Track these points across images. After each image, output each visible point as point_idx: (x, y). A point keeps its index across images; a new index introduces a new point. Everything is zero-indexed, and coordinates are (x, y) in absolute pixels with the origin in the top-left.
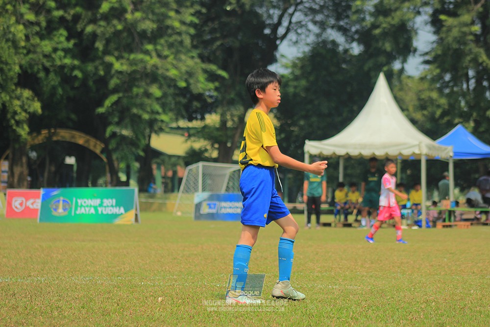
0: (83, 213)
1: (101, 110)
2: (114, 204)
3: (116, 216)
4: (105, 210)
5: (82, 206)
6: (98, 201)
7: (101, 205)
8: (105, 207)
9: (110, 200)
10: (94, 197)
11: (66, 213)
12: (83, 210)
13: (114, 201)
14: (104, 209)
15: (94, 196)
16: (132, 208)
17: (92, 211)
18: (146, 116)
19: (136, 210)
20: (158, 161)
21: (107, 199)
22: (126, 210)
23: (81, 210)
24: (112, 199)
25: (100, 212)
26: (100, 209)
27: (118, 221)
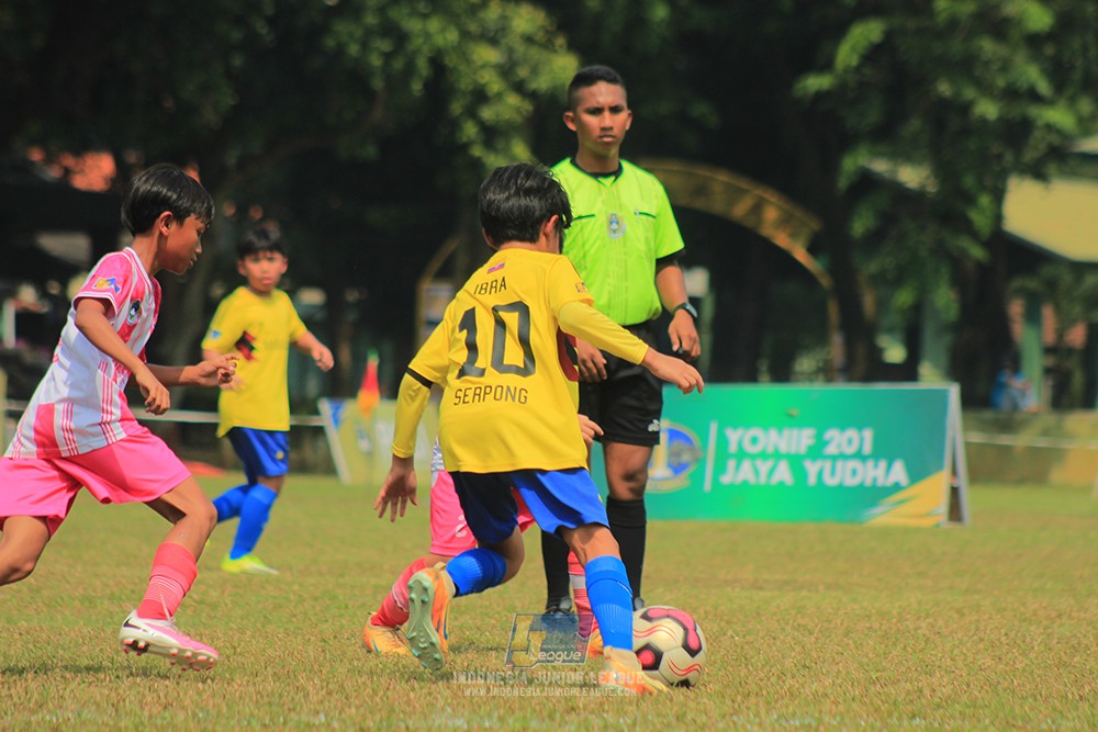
0: (745, 482)
1: (815, 83)
2: (867, 448)
3: (875, 495)
4: (833, 473)
5: (741, 455)
6: (804, 438)
7: (816, 451)
8: (834, 458)
9: (852, 433)
10: (791, 419)
11: (682, 481)
12: (746, 472)
13: (868, 434)
14: (828, 466)
15: (791, 416)
16: (939, 467)
17: (783, 473)
18: (988, 109)
19: (954, 472)
20: (1032, 284)
21: (843, 428)
22: (916, 474)
23: (738, 466)
24: (860, 428)
25: (812, 480)
26: (812, 469)
27: (883, 516)
